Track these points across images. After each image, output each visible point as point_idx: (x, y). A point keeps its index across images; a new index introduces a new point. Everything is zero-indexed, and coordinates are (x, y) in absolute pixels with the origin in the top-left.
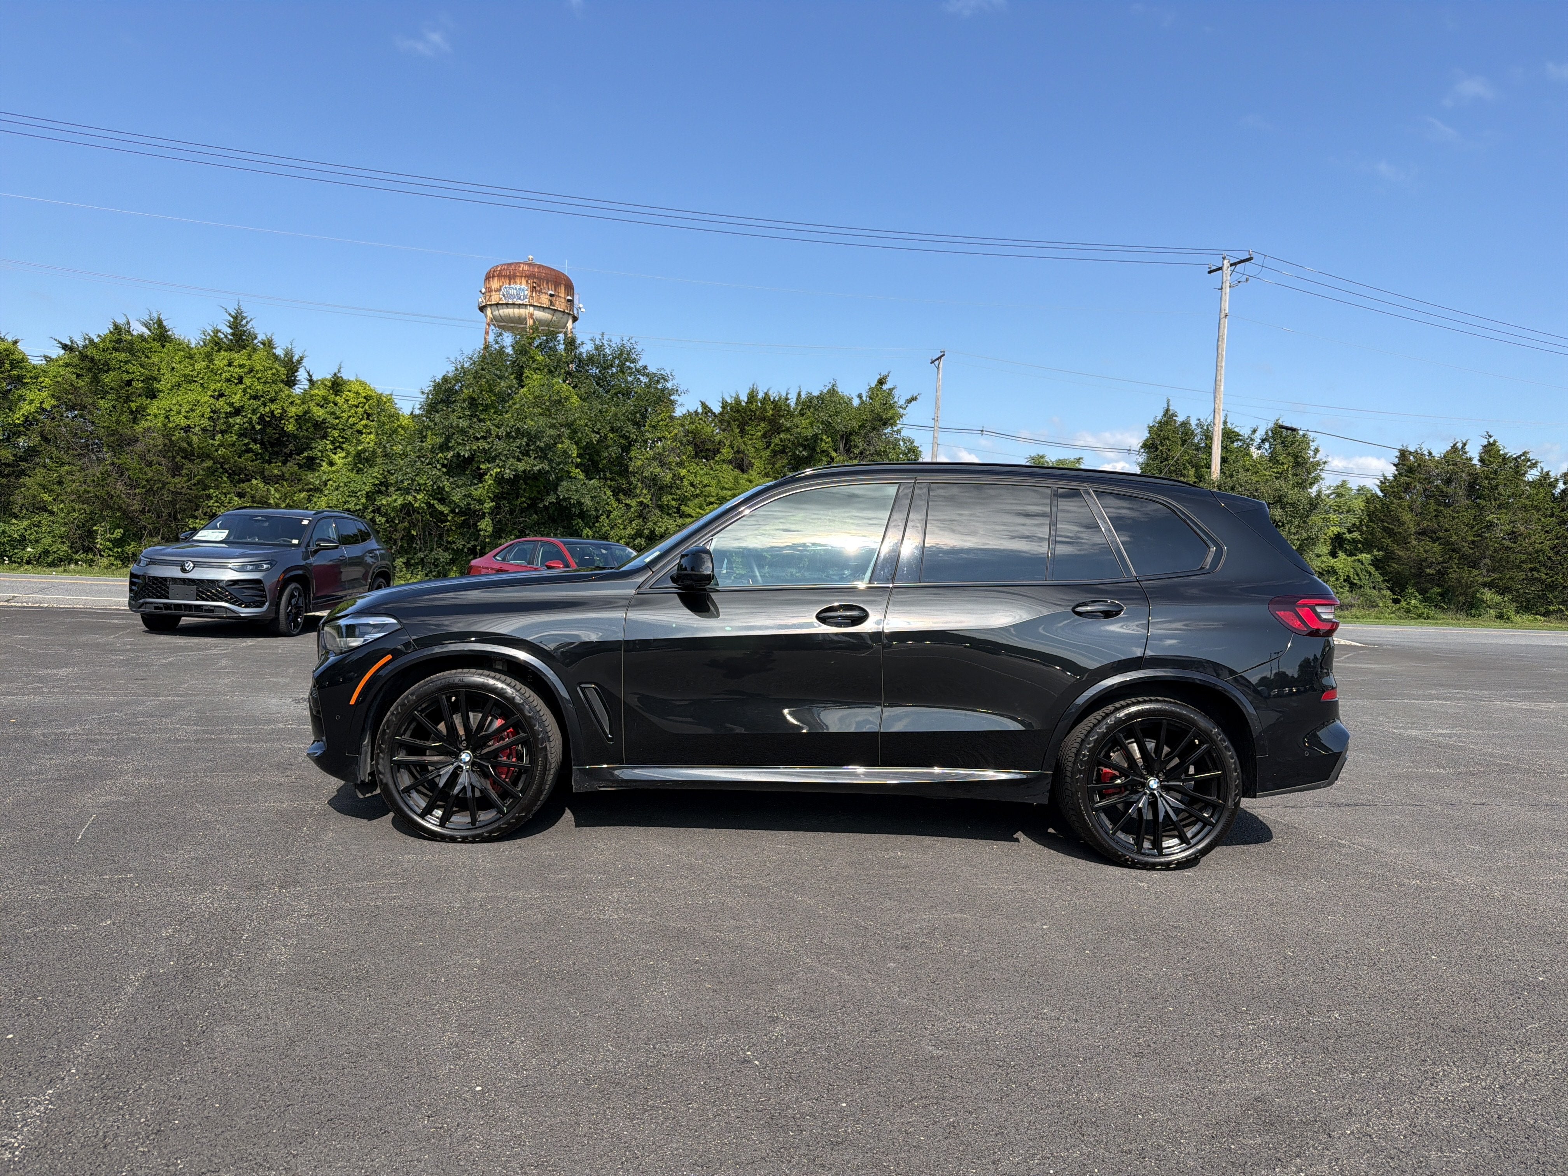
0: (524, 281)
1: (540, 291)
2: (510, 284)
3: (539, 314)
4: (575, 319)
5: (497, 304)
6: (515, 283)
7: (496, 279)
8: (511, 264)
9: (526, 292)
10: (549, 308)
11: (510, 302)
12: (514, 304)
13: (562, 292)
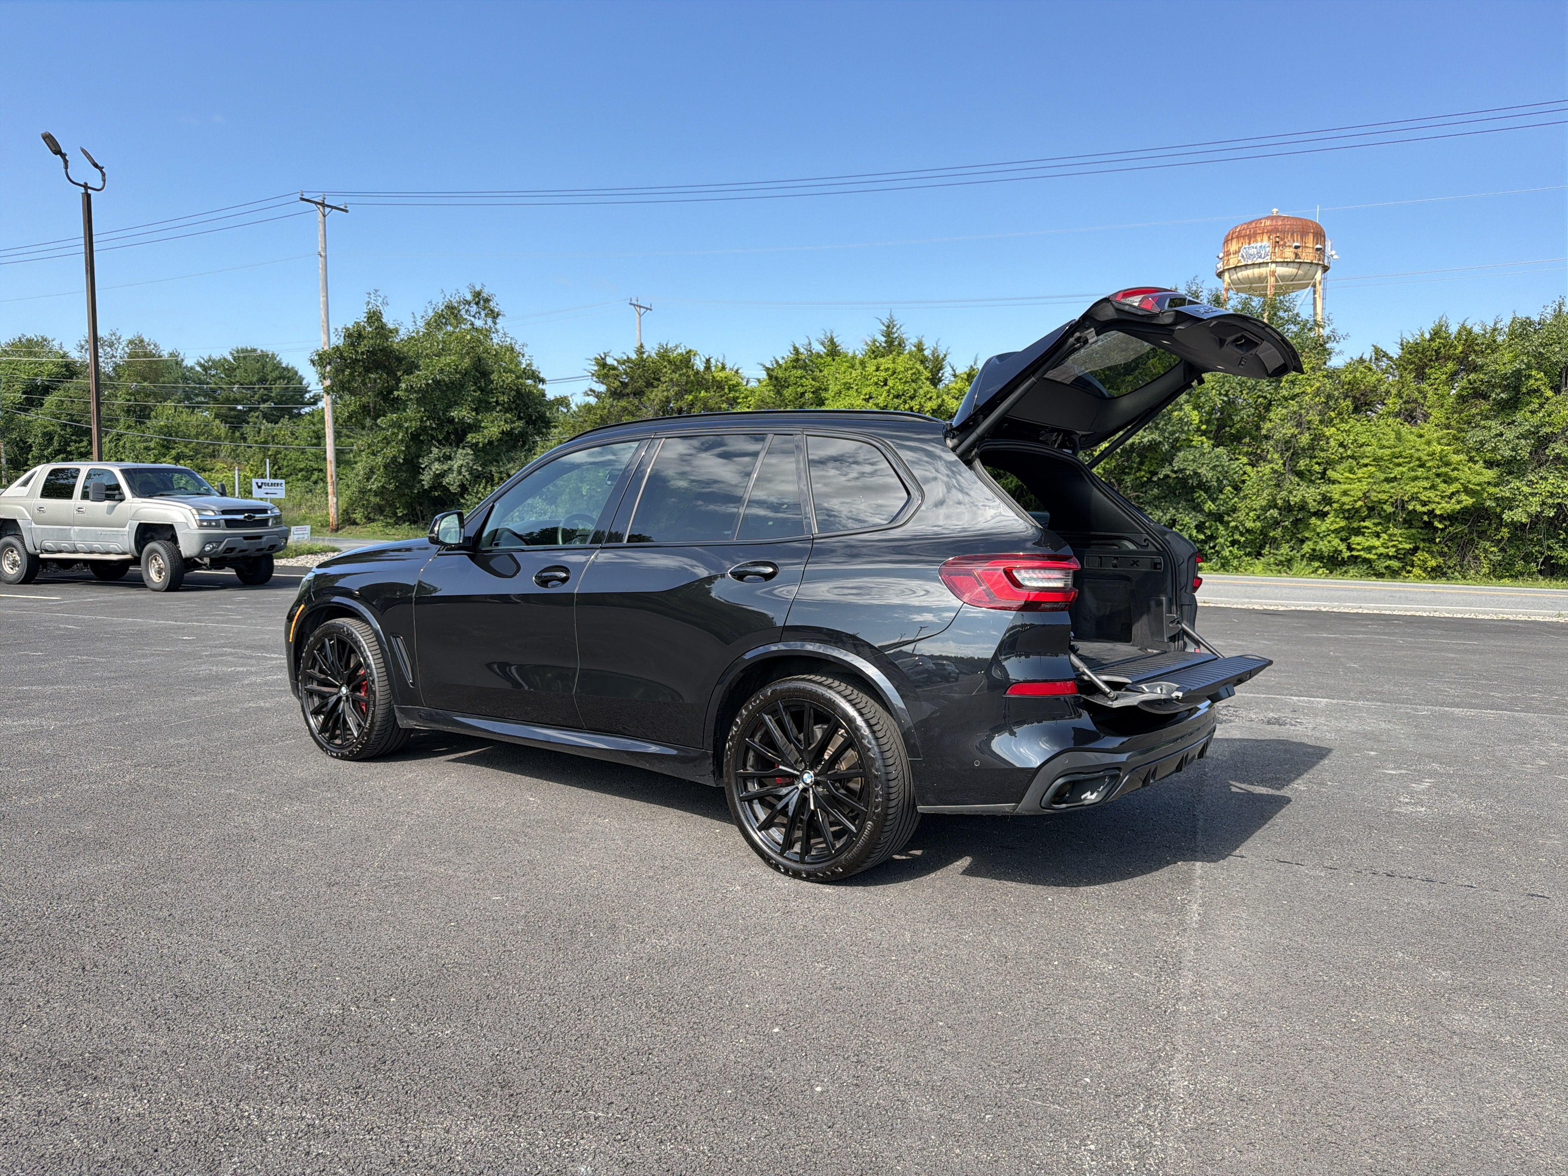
0: (1266, 237)
1: (1284, 245)
2: (1249, 244)
3: (1281, 270)
4: (1325, 269)
5: (1235, 268)
6: (1256, 241)
7: (1234, 241)
8: (1251, 223)
9: (1268, 249)
10: (1294, 262)
11: (1250, 262)
12: (1254, 264)
13: (1310, 241)
